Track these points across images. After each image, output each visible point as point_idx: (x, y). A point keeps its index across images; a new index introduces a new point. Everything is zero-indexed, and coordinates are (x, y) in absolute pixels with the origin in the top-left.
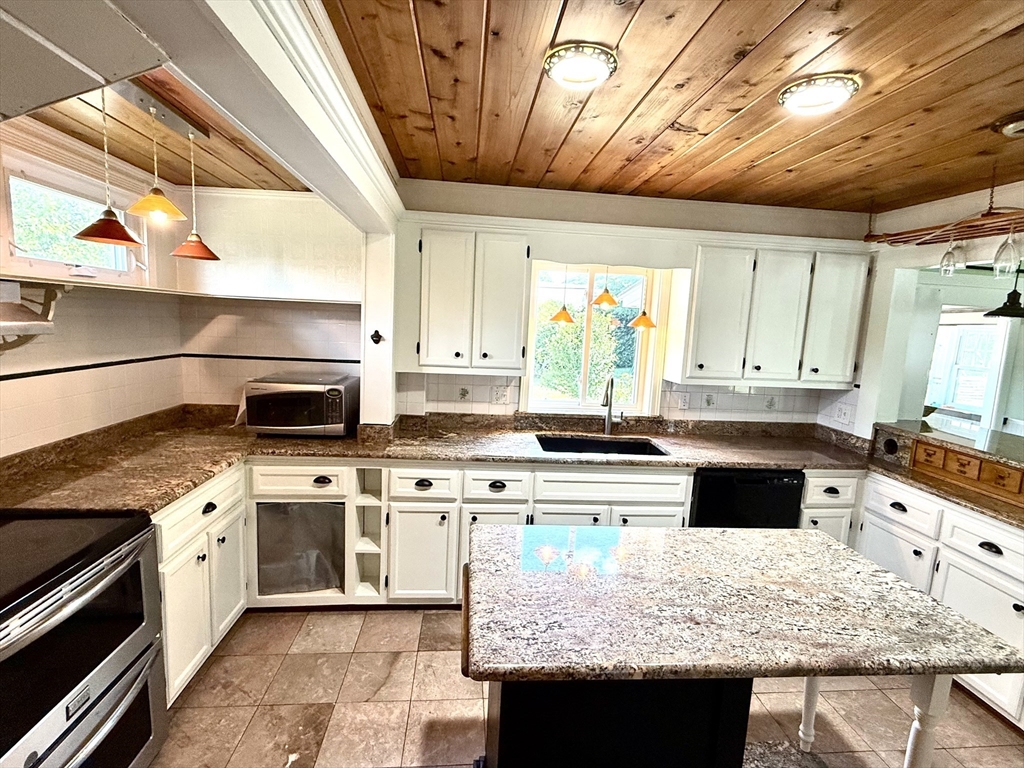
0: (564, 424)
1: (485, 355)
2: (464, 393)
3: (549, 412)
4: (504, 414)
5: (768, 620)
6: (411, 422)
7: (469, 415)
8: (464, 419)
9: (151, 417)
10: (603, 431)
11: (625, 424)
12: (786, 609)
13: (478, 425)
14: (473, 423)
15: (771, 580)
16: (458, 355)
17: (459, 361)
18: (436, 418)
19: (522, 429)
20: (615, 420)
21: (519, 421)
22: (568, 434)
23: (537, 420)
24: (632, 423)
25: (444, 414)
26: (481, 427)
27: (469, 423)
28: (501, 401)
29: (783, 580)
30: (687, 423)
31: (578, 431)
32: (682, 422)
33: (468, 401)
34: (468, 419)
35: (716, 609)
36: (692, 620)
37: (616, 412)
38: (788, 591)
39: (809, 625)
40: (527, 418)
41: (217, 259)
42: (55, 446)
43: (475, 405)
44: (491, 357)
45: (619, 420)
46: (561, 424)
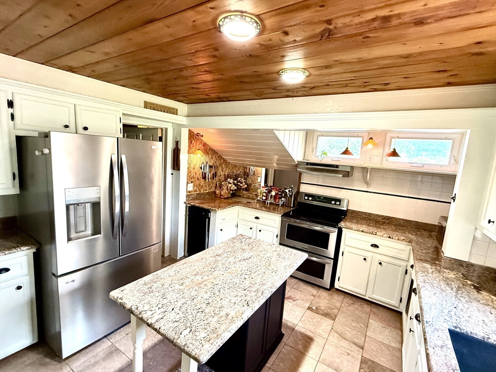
5: (201, 264)
12: (198, 270)
15: (208, 281)
29: (204, 283)
35: (216, 261)
36: (219, 255)
38: (200, 279)
39: (189, 268)
42: (382, 216)
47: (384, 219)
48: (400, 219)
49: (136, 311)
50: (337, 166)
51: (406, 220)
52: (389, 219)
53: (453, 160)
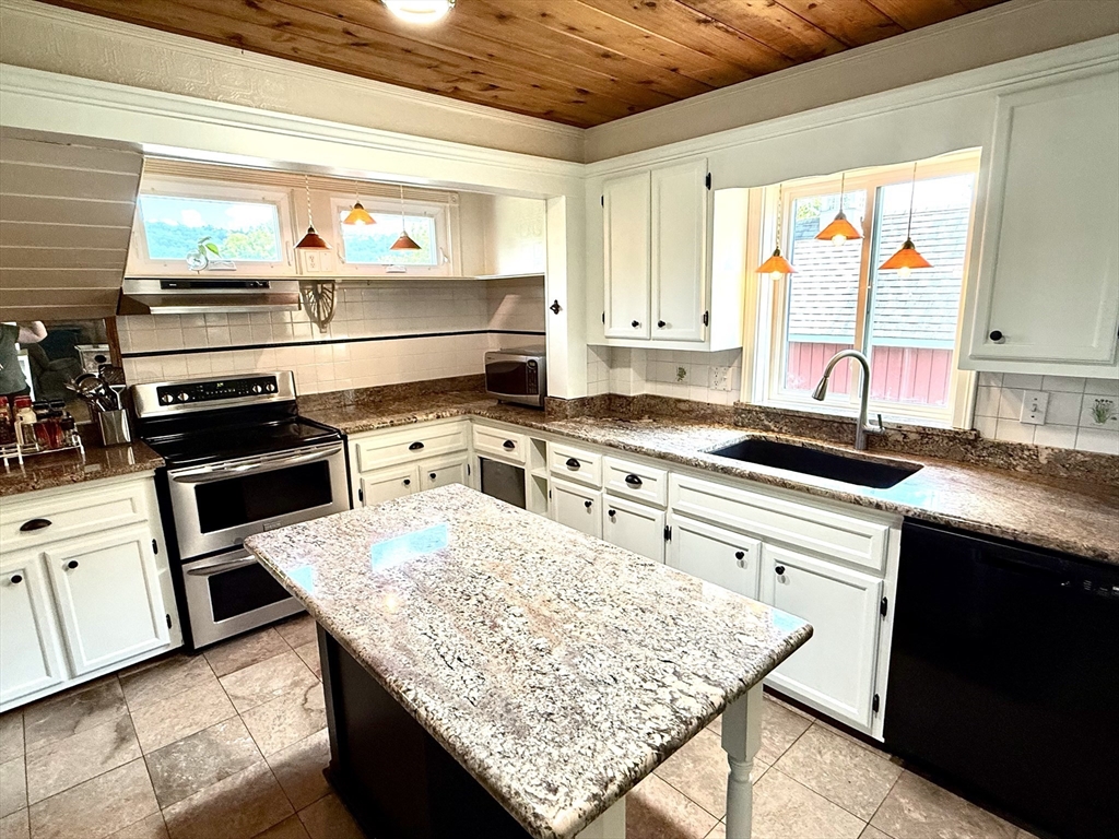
0: (800, 425)
1: (661, 324)
2: (682, 373)
3: (777, 406)
4: (723, 403)
6: (618, 402)
7: (684, 401)
8: (679, 405)
9: (452, 379)
10: (852, 443)
11: (900, 438)
13: (694, 414)
14: (688, 412)
16: (635, 324)
17: (641, 332)
18: (653, 402)
19: (743, 426)
20: (869, 427)
21: (740, 415)
22: (798, 441)
23: (763, 416)
24: (913, 436)
25: (659, 397)
26: (696, 418)
27: (684, 412)
28: (720, 387)
30: (1036, 451)
31: (821, 439)
32: (1022, 448)
33: (686, 384)
34: (683, 406)
37: (871, 415)
40: (750, 411)
41: (418, 248)
42: (367, 389)
43: (692, 389)
44: (670, 326)
45: (877, 428)
46: (795, 425)
47: (370, 395)
48: (397, 386)
49: (673, 733)
50: (265, 284)
51: (406, 384)
52: (379, 392)
53: (442, 255)
